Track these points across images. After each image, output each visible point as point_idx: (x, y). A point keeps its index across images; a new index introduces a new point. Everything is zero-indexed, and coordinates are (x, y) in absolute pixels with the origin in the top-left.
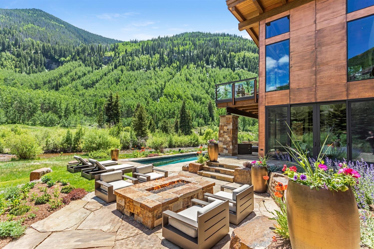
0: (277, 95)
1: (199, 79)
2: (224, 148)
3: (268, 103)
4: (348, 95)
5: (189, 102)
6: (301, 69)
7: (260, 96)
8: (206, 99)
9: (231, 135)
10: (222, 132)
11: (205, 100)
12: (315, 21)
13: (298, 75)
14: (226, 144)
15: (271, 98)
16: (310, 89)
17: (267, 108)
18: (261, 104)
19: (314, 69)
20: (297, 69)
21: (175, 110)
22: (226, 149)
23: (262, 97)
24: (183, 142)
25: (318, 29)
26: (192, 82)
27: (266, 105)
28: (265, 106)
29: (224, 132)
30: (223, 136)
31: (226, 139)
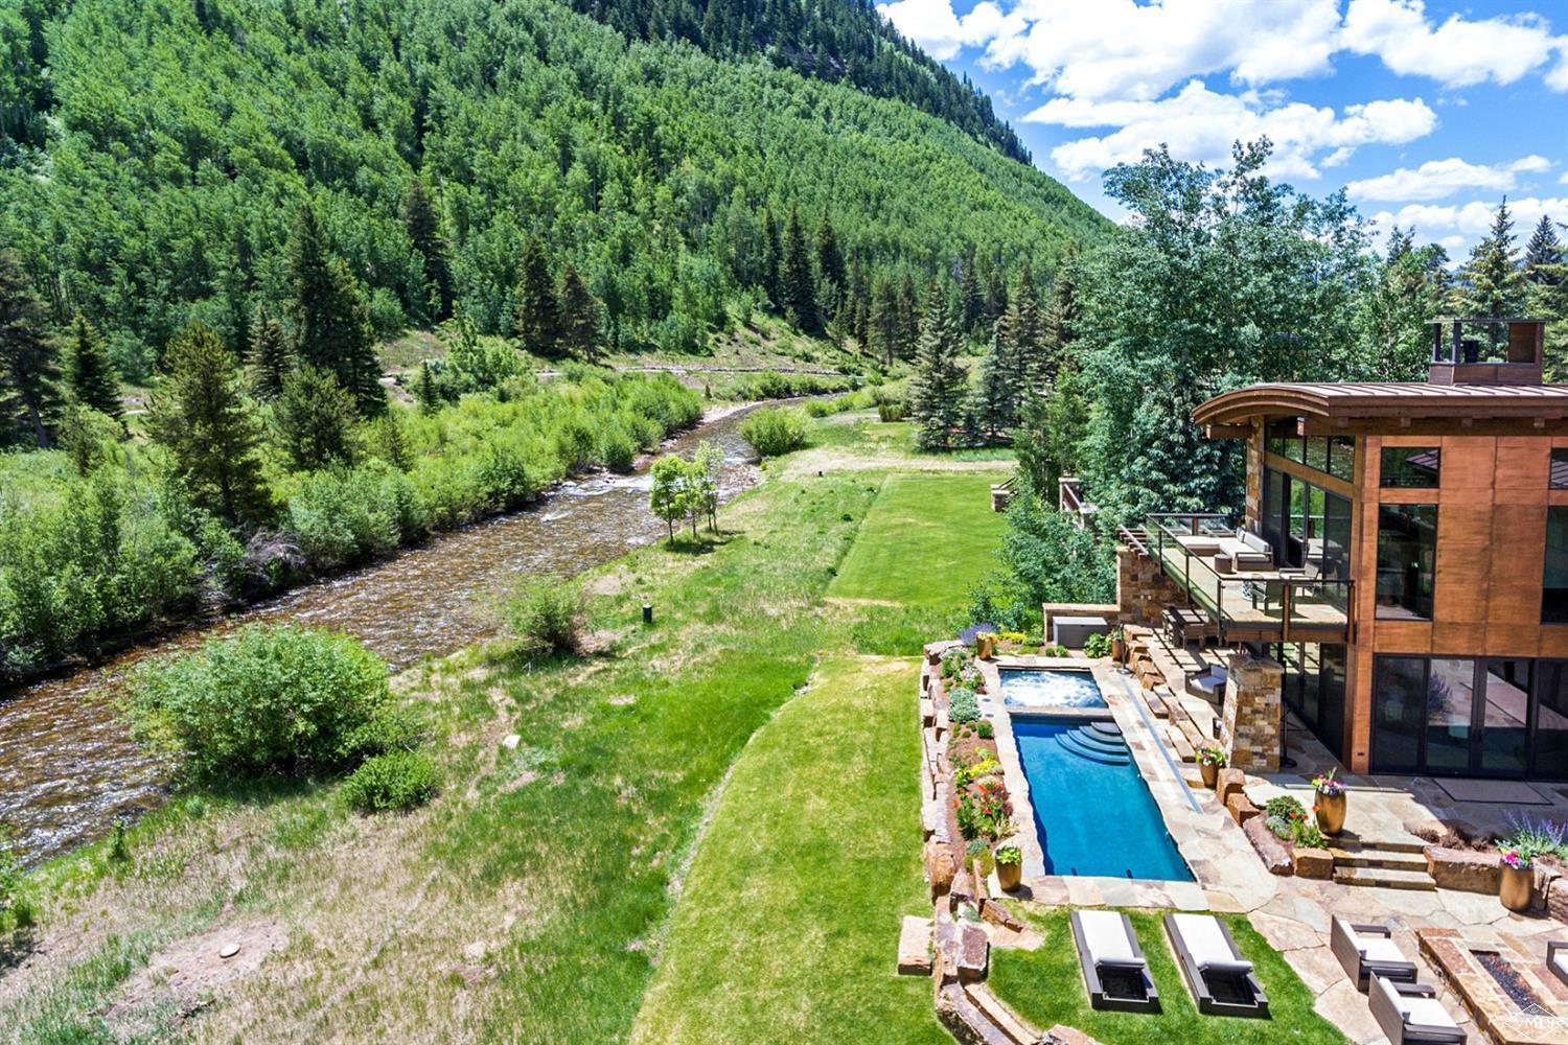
0: (1403, 631)
1: (293, 22)
2: (1256, 754)
3: (1381, 646)
4: (1540, 649)
5: (280, 185)
6: (1461, 581)
7: (1361, 627)
8: (380, 169)
9: (1278, 721)
10: (1247, 710)
11: (376, 176)
12: (1493, 483)
13: (1452, 593)
14: (1262, 743)
15: (1390, 635)
16: (1474, 627)
17: (1379, 659)
18: (1363, 645)
19: (1485, 586)
20: (1451, 578)
21: (198, 244)
22: (1262, 756)
23: (1367, 629)
24: (457, 496)
25: (1498, 502)
26: (248, 39)
27: (1377, 650)
28: (1374, 654)
29: (1255, 712)
30: (1251, 722)
31: (1260, 730)
